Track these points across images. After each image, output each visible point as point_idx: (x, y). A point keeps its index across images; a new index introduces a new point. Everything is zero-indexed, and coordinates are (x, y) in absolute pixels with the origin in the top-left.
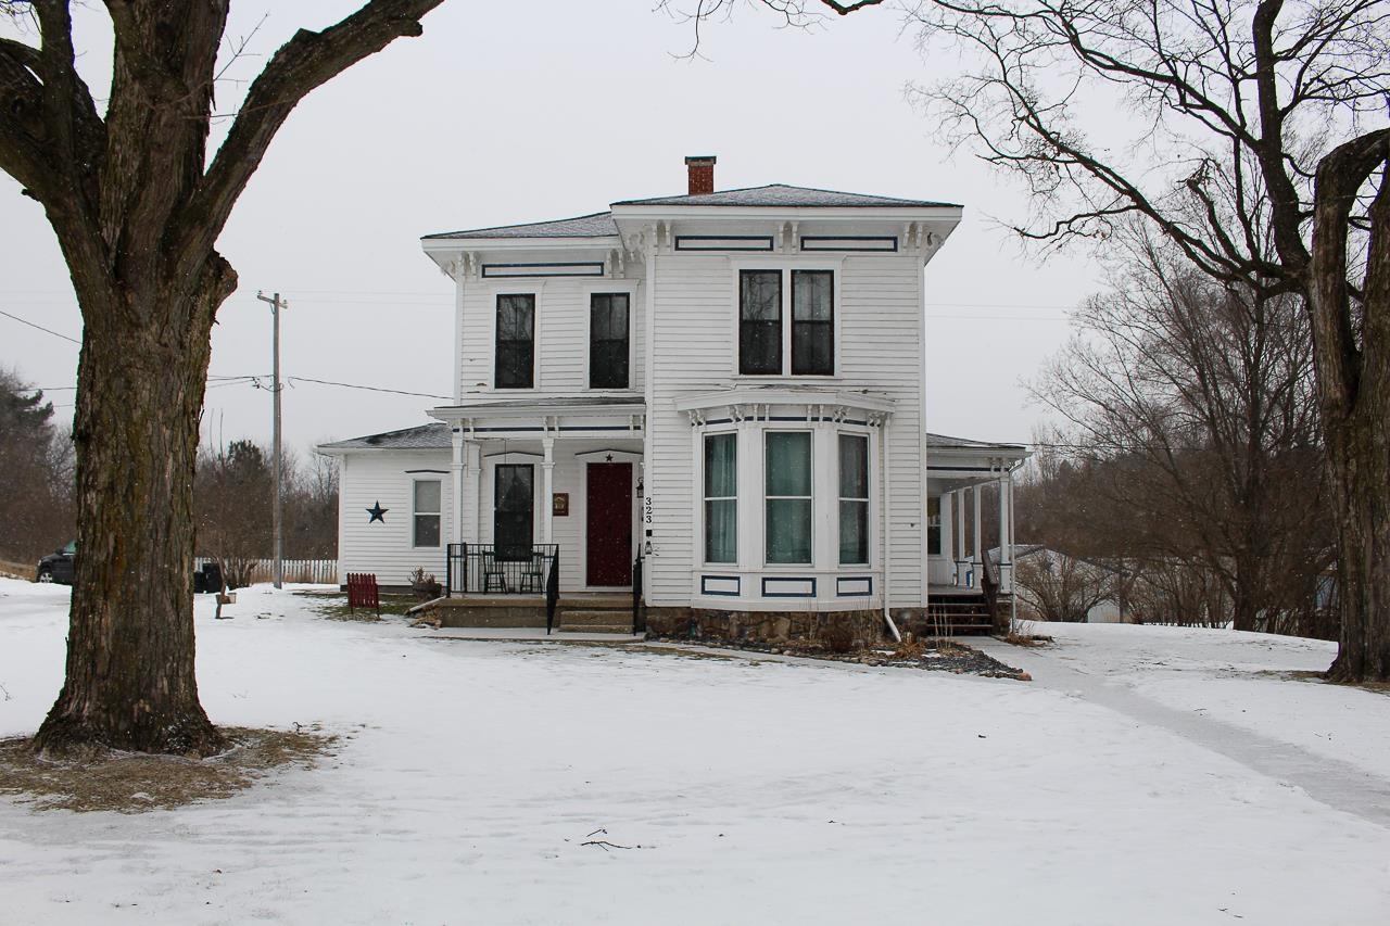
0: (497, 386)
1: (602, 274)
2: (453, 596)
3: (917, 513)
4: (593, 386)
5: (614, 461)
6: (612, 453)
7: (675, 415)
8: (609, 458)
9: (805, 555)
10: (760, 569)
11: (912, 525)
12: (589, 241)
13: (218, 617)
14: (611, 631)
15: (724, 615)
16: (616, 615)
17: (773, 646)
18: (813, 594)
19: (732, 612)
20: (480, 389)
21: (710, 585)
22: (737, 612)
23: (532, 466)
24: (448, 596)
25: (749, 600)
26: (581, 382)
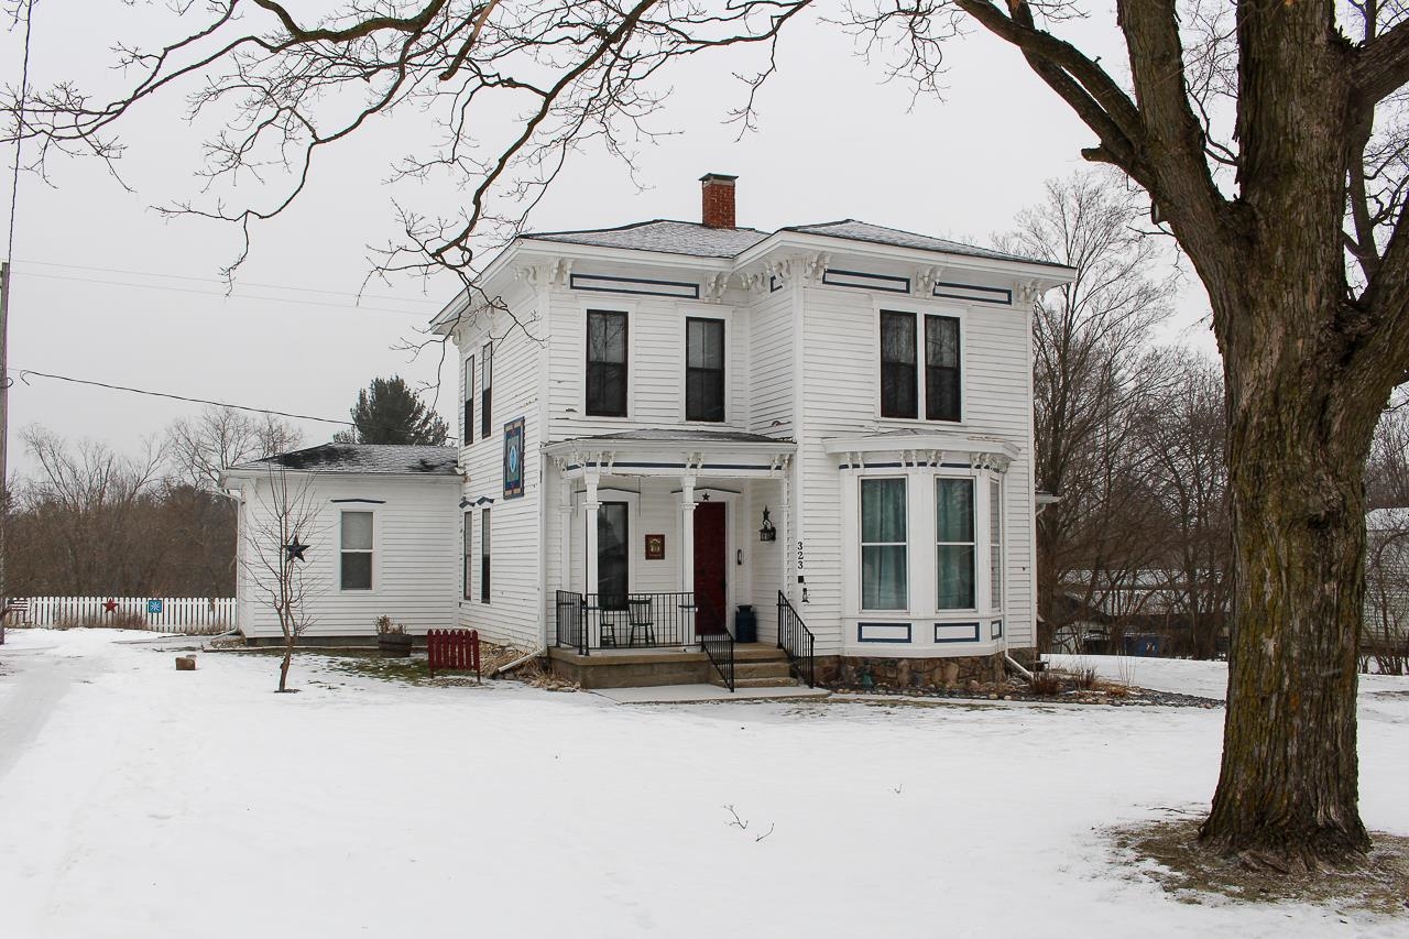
0: (589, 413)
1: (697, 297)
2: (592, 653)
3: (1026, 557)
4: (689, 418)
5: (710, 500)
6: (709, 492)
7: (824, 456)
8: (706, 497)
9: (971, 605)
10: (933, 615)
11: (1024, 569)
12: (700, 261)
13: (282, 689)
14: (777, 684)
15: (892, 663)
16: (772, 667)
17: (990, 692)
18: (977, 639)
19: (902, 659)
20: (570, 415)
21: (868, 632)
22: (907, 659)
23: (625, 505)
24: (587, 654)
25: (923, 646)
26: (676, 413)
